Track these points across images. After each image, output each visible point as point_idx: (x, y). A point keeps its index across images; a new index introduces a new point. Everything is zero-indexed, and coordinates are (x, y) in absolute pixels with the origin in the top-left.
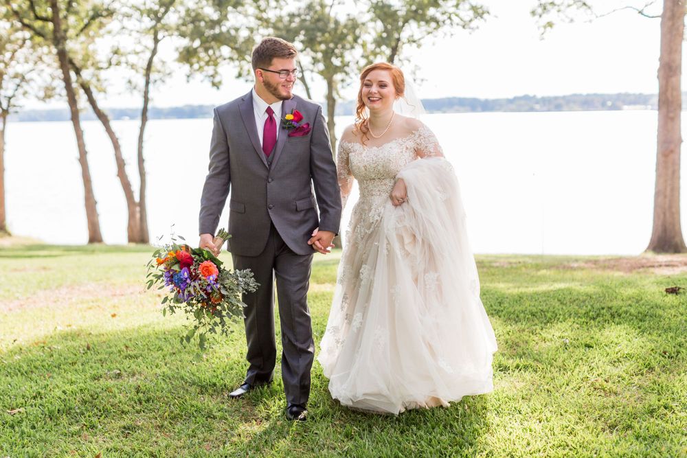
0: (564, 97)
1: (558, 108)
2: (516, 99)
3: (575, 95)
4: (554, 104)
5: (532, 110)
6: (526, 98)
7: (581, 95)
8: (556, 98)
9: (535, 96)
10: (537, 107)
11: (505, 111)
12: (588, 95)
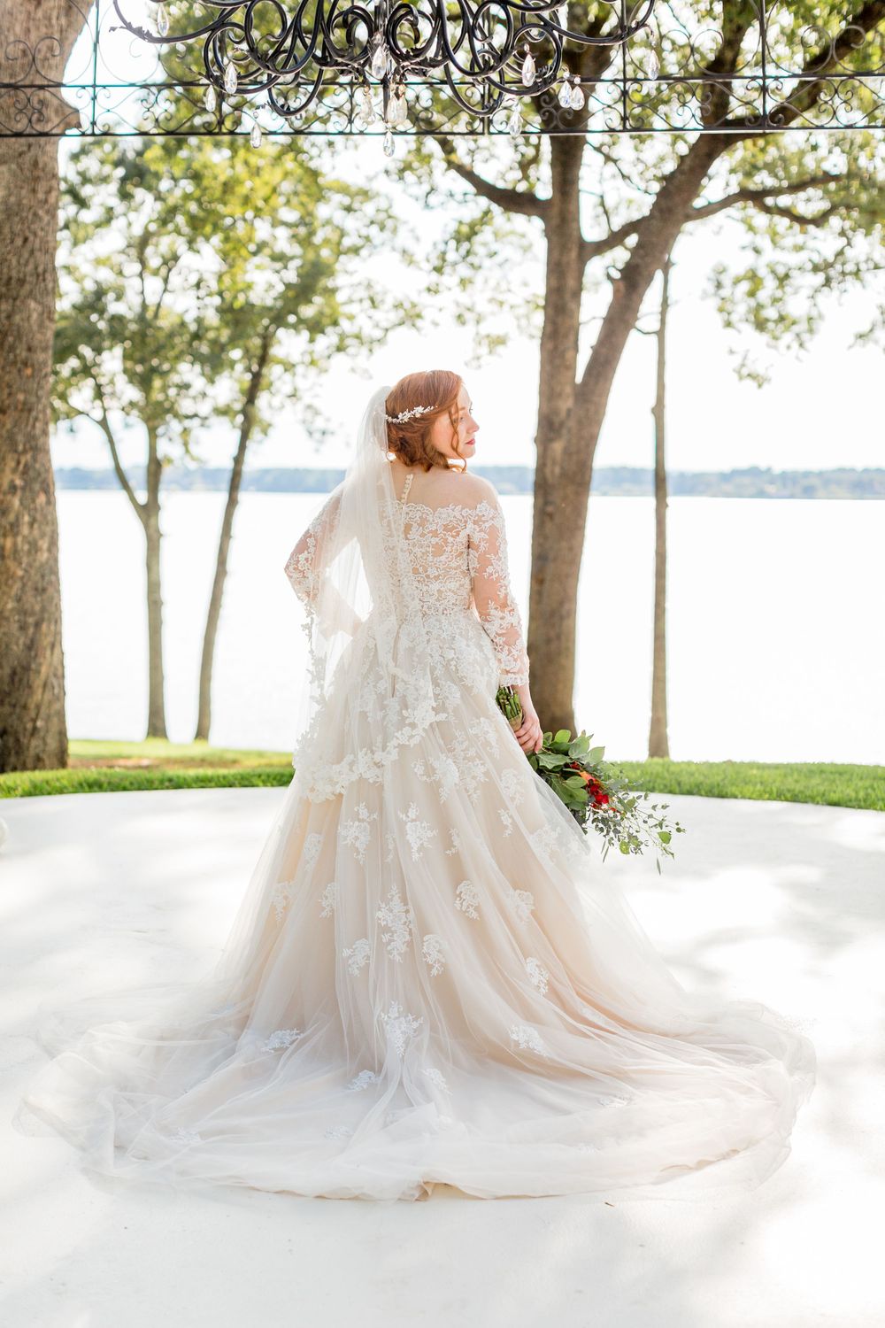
0: (821, 474)
1: (809, 492)
2: (736, 473)
3: (842, 470)
4: (803, 485)
5: (761, 494)
6: (754, 472)
7: (853, 470)
8: (807, 474)
9: (769, 470)
10: (771, 489)
11: (715, 496)
12: (866, 471)
